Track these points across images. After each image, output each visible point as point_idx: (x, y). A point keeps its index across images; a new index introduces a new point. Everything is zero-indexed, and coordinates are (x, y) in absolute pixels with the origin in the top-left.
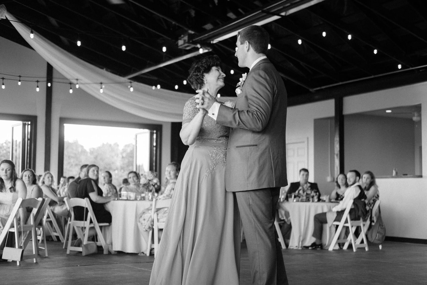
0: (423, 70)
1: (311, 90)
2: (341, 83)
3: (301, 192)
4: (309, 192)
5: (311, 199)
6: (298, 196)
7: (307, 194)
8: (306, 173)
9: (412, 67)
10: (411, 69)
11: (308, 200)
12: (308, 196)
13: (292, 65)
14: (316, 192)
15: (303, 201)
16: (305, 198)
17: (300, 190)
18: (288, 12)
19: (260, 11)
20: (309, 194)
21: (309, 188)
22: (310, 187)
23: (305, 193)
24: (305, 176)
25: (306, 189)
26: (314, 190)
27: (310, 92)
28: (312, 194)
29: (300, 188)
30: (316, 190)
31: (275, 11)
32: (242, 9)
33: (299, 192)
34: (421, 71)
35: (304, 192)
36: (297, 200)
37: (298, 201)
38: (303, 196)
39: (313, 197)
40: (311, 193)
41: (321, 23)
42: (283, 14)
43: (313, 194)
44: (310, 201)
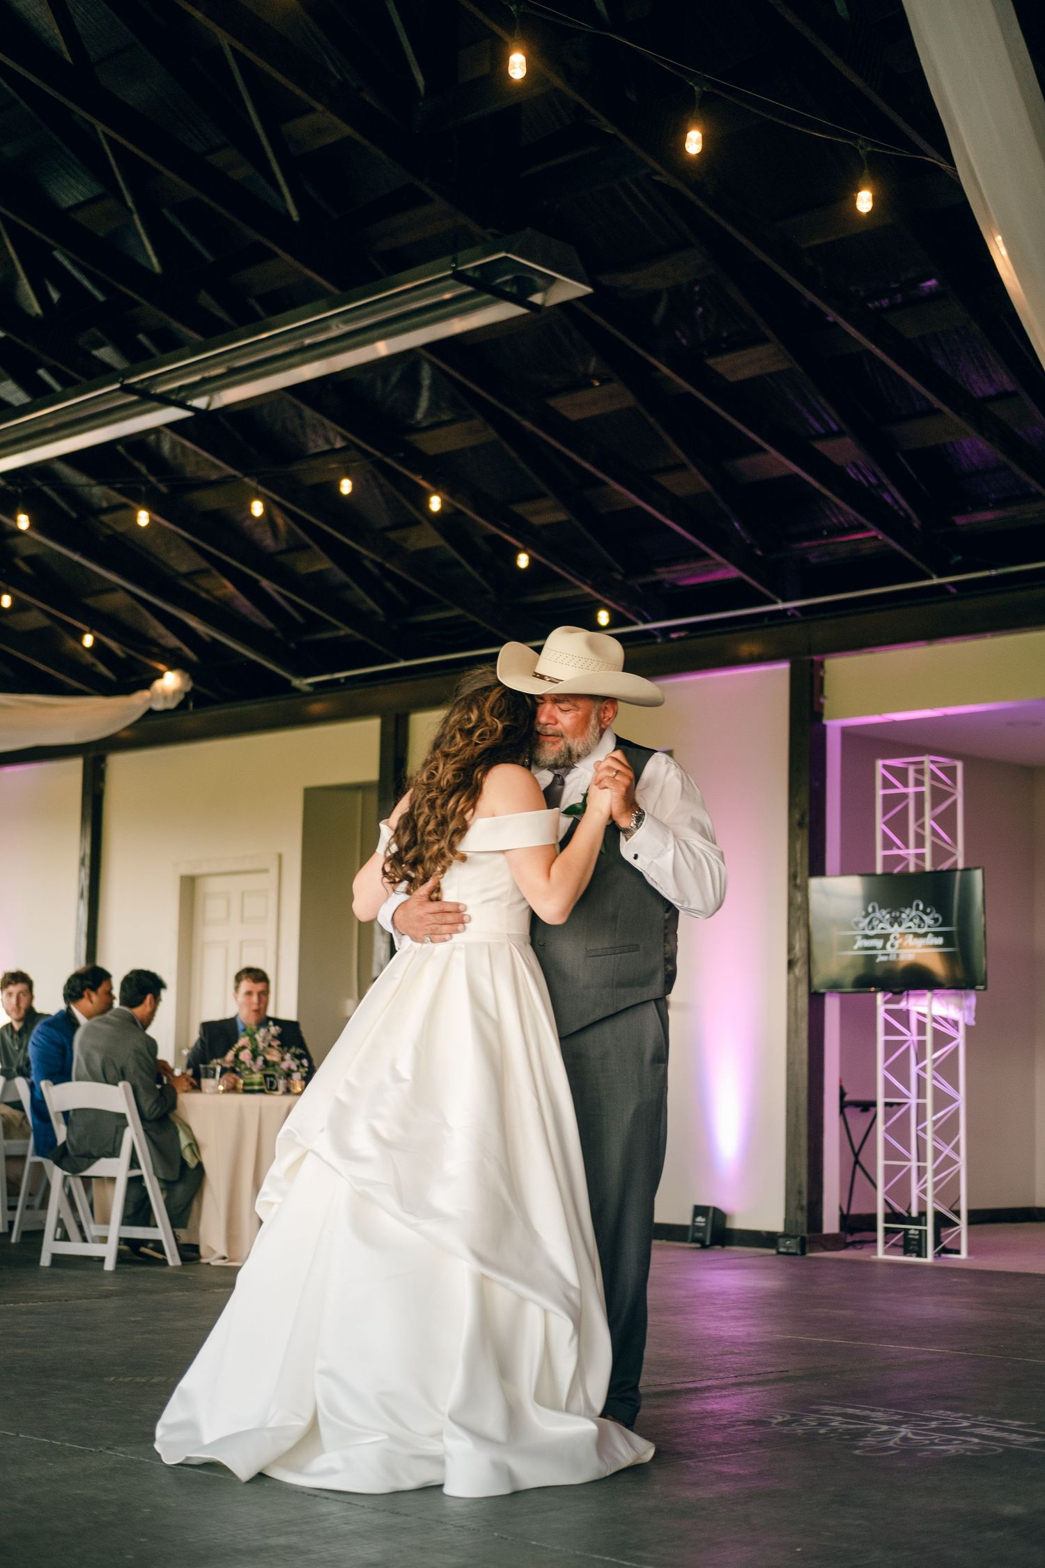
0: (682, 634)
1: (296, 682)
2: (402, 664)
3: (245, 1056)
4: (274, 1056)
5: (281, 1084)
6: (233, 1070)
7: (266, 1062)
8: (259, 987)
9: (646, 621)
10: (641, 627)
11: (268, 1086)
12: (270, 1072)
13: (230, 588)
14: (298, 1057)
15: (252, 1092)
16: (257, 1077)
17: (243, 1048)
18: (216, 397)
19: (117, 386)
20: (274, 1064)
21: (276, 1043)
22: (279, 1037)
23: (260, 1060)
24: (255, 998)
25: (266, 1045)
26: (293, 1050)
27: (296, 690)
28: (284, 1066)
29: (243, 1041)
30: (299, 1051)
31: (172, 391)
32: (53, 372)
33: (236, 1056)
34: (674, 636)
35: (255, 1054)
36: (230, 1085)
37: (232, 1089)
38: (252, 1072)
39: (288, 1074)
40: (283, 1059)
41: (339, 444)
42: (200, 403)
43: (289, 1063)
44: (277, 1089)
